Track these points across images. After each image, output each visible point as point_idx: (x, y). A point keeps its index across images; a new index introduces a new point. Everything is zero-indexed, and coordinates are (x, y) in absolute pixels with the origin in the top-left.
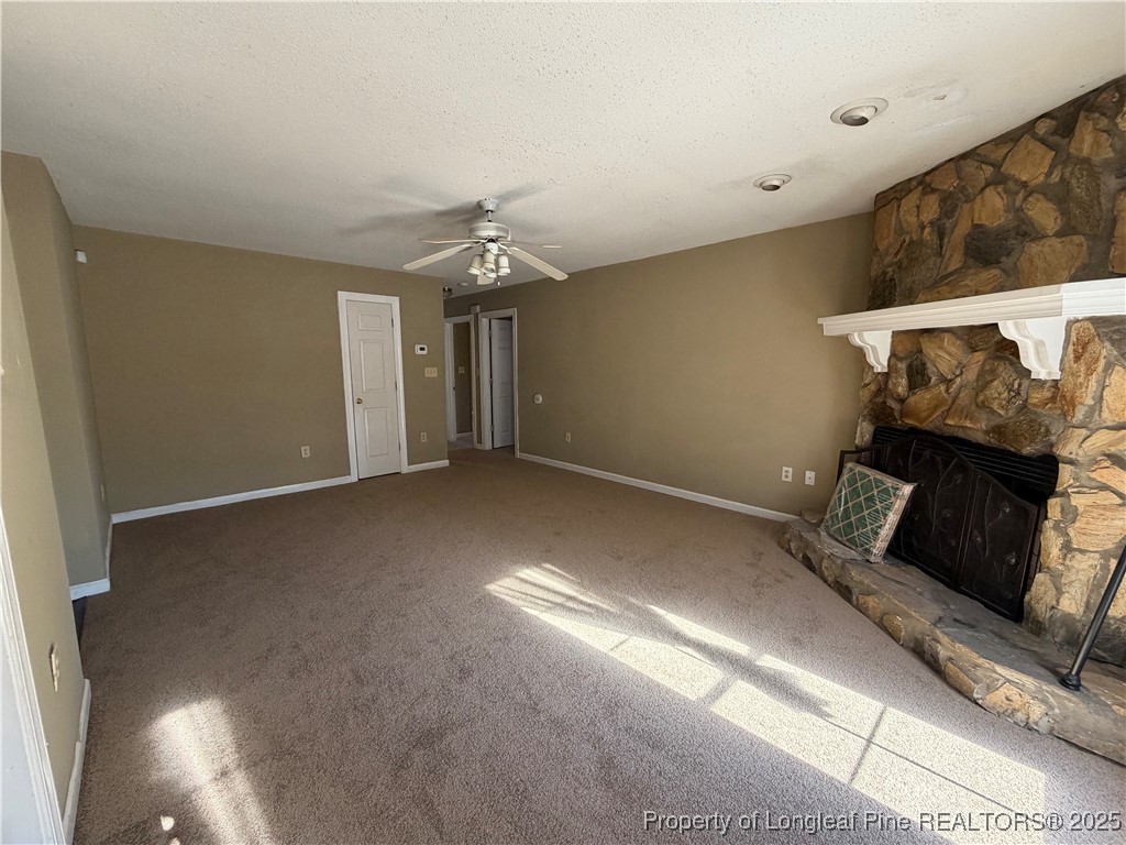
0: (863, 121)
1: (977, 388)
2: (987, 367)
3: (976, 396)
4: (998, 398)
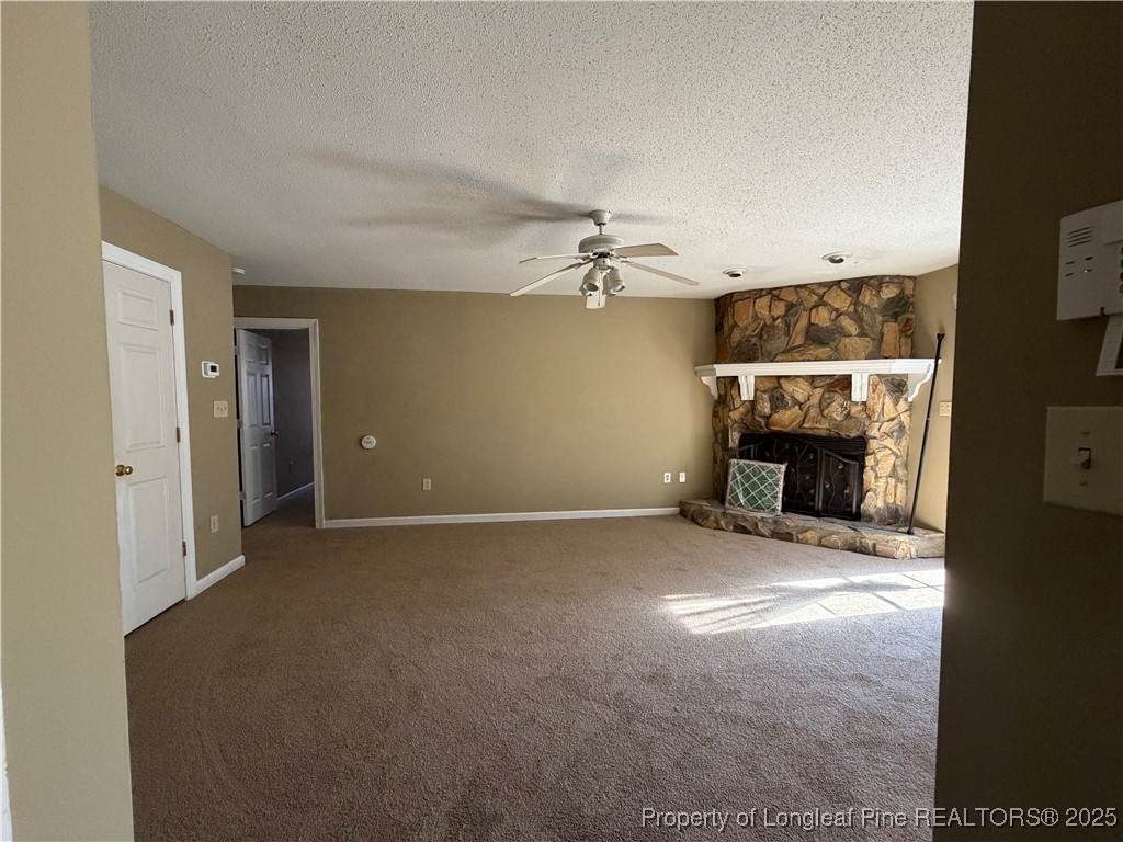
0: (841, 260)
1: (821, 407)
2: (826, 396)
3: (822, 411)
4: (836, 412)
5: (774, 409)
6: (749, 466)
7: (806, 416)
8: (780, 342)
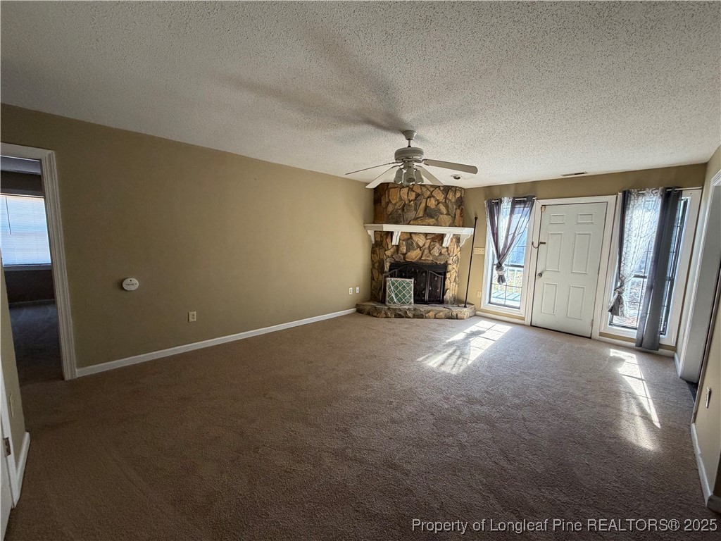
0: (459, 178)
1: (430, 249)
2: (432, 243)
3: (430, 251)
4: (436, 252)
5: (408, 250)
6: (396, 281)
7: (422, 254)
8: (412, 215)
